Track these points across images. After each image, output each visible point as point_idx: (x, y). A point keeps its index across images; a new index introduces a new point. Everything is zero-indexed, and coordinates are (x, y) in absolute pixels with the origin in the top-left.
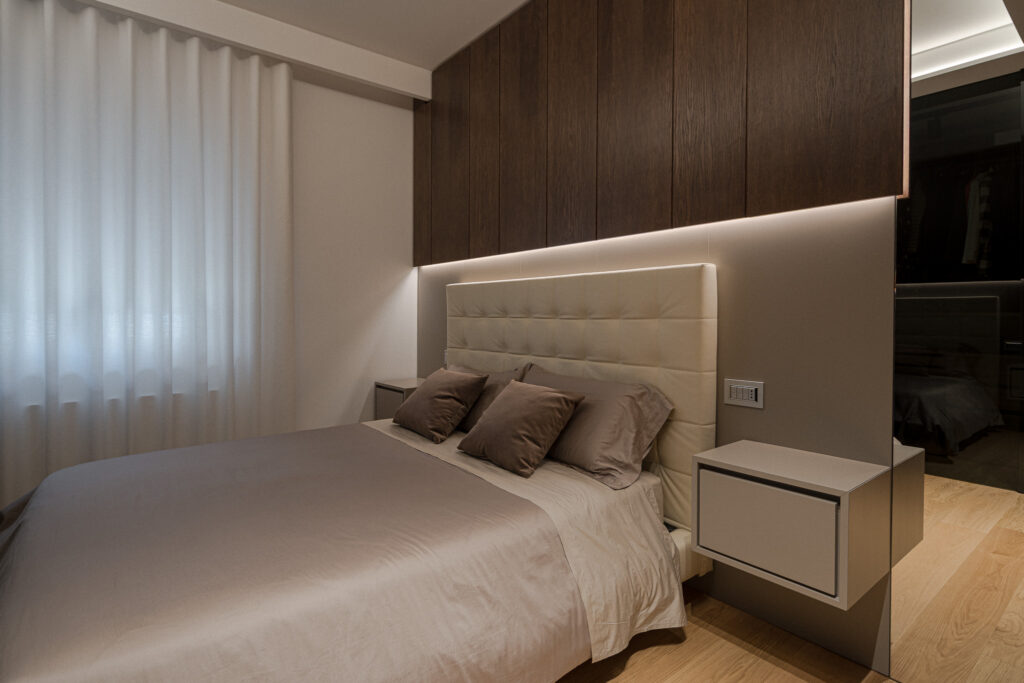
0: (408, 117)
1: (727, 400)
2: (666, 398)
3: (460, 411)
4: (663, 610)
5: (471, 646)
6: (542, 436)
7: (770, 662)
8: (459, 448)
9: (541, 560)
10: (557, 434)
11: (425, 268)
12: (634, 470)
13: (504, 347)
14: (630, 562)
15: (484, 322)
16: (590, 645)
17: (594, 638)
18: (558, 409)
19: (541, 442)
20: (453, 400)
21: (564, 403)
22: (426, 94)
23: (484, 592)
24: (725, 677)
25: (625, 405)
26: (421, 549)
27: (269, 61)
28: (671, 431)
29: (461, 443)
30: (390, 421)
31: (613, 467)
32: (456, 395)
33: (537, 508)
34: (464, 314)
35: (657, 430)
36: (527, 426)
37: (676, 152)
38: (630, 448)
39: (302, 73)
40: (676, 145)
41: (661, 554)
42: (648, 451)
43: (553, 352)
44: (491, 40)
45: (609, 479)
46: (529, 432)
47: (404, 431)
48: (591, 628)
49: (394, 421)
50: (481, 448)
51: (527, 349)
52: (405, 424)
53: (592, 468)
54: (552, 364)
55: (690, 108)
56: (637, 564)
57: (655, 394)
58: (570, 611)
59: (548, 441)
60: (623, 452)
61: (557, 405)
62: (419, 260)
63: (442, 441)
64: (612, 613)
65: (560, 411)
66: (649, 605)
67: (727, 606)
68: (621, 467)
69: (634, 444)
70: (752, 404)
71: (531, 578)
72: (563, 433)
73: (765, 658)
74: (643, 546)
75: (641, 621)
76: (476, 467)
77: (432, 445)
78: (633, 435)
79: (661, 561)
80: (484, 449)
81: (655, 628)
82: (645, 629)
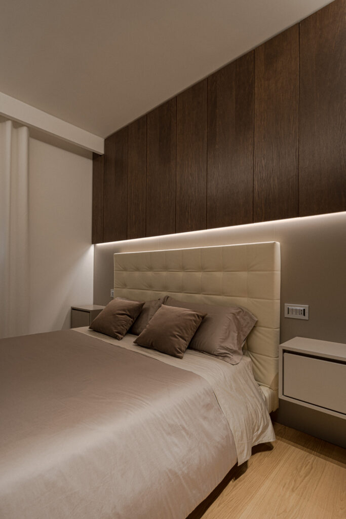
0: (89, 164)
1: (286, 315)
2: (253, 314)
3: (130, 322)
4: (265, 431)
5: (183, 463)
6: (186, 335)
7: (322, 458)
8: (135, 342)
9: (208, 407)
10: (193, 334)
11: (98, 245)
12: (239, 354)
13: (150, 287)
14: (248, 406)
15: (137, 274)
16: (237, 455)
17: (238, 451)
18: (194, 320)
19: (187, 339)
20: (127, 316)
21: (197, 317)
22: (101, 150)
23: (184, 428)
24: (304, 468)
25: (230, 318)
26: (148, 404)
27: (17, 124)
28: (255, 332)
29: (137, 340)
30: (87, 328)
31: (227, 352)
32: (128, 313)
33: (199, 376)
34: (125, 270)
35: (249, 332)
36: (178, 330)
37: (256, 183)
38: (236, 342)
39: (36, 134)
40: (256, 179)
41: (260, 400)
42: (244, 343)
43: (181, 289)
44: (141, 122)
45: (227, 359)
46: (180, 333)
47: (97, 334)
48: (236, 445)
49: (90, 328)
50: (150, 343)
51: (165, 288)
52: (97, 329)
53: (215, 353)
54: (180, 296)
55: (264, 159)
56: (251, 407)
57: (246, 312)
58: (226, 437)
59: (189, 338)
60: (232, 344)
61: (193, 318)
62: (94, 241)
63: (122, 339)
64: (245, 435)
65: (195, 321)
66: (258, 430)
67: (287, 427)
68: (232, 353)
69: (237, 339)
70: (302, 317)
71: (205, 418)
72: (196, 333)
73: (319, 457)
74: (251, 396)
75: (255, 439)
76: (150, 354)
77: (117, 341)
78: (236, 335)
79: (261, 404)
80: (152, 344)
81: (261, 443)
82: (256, 444)
